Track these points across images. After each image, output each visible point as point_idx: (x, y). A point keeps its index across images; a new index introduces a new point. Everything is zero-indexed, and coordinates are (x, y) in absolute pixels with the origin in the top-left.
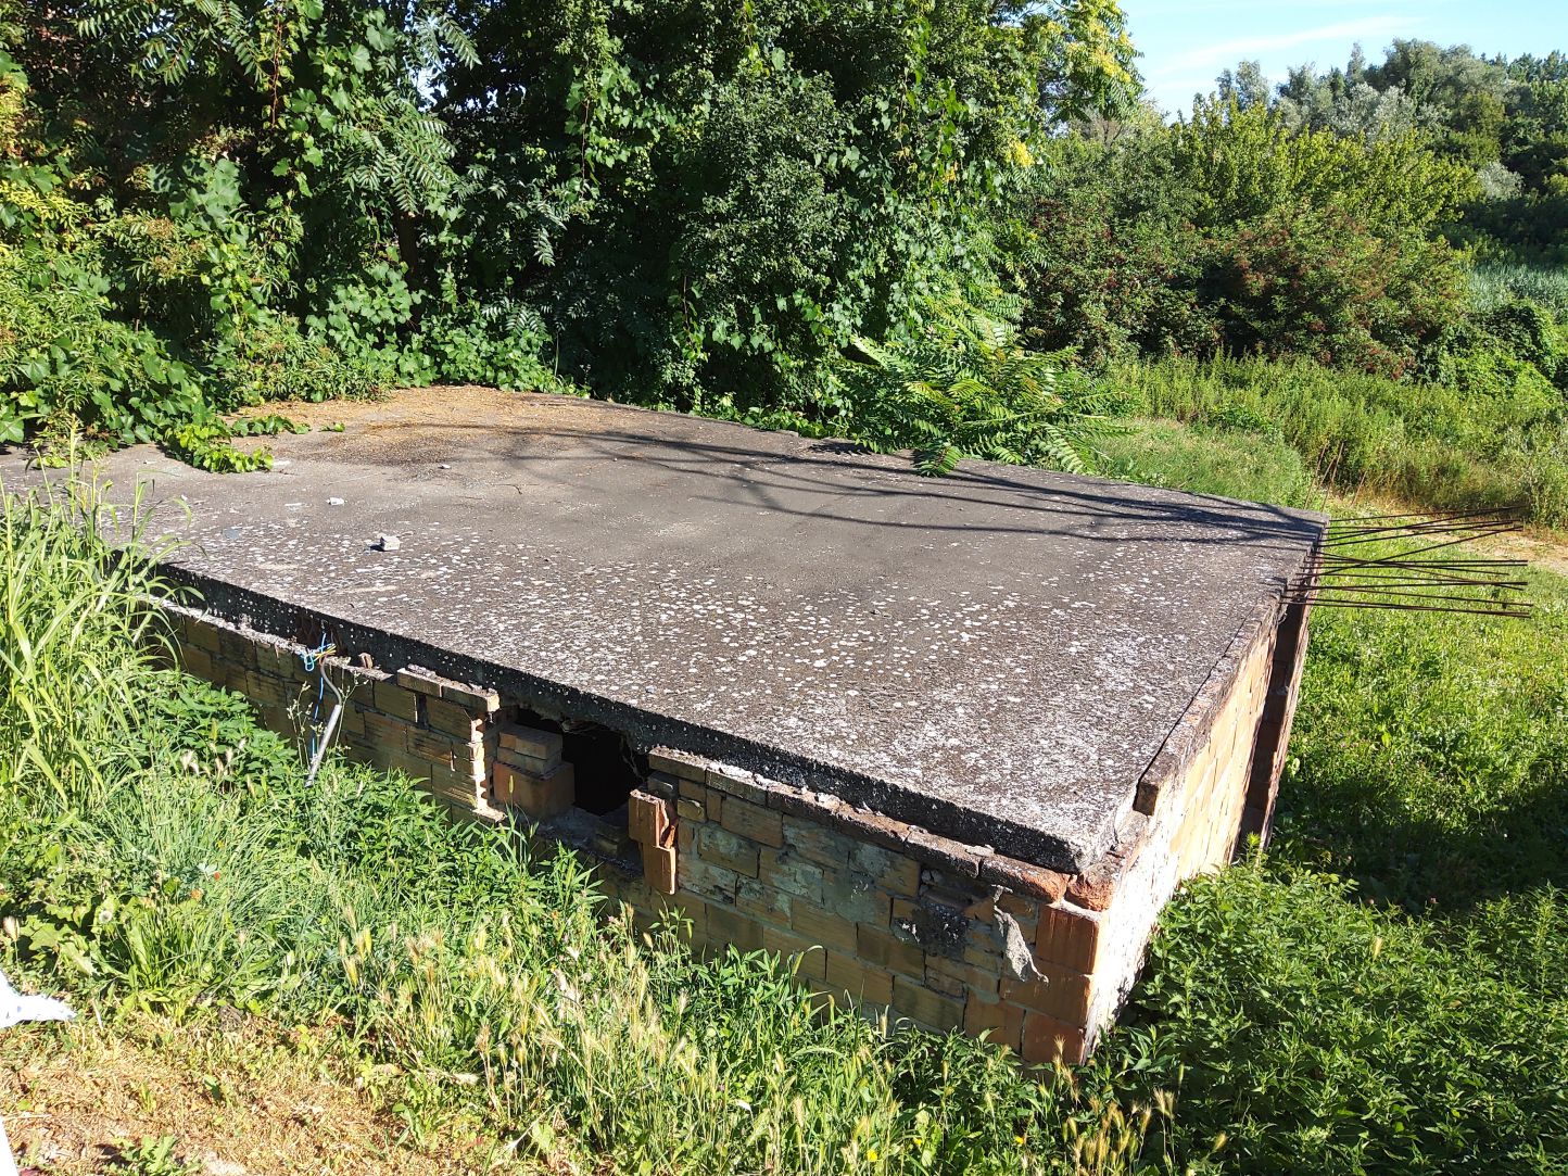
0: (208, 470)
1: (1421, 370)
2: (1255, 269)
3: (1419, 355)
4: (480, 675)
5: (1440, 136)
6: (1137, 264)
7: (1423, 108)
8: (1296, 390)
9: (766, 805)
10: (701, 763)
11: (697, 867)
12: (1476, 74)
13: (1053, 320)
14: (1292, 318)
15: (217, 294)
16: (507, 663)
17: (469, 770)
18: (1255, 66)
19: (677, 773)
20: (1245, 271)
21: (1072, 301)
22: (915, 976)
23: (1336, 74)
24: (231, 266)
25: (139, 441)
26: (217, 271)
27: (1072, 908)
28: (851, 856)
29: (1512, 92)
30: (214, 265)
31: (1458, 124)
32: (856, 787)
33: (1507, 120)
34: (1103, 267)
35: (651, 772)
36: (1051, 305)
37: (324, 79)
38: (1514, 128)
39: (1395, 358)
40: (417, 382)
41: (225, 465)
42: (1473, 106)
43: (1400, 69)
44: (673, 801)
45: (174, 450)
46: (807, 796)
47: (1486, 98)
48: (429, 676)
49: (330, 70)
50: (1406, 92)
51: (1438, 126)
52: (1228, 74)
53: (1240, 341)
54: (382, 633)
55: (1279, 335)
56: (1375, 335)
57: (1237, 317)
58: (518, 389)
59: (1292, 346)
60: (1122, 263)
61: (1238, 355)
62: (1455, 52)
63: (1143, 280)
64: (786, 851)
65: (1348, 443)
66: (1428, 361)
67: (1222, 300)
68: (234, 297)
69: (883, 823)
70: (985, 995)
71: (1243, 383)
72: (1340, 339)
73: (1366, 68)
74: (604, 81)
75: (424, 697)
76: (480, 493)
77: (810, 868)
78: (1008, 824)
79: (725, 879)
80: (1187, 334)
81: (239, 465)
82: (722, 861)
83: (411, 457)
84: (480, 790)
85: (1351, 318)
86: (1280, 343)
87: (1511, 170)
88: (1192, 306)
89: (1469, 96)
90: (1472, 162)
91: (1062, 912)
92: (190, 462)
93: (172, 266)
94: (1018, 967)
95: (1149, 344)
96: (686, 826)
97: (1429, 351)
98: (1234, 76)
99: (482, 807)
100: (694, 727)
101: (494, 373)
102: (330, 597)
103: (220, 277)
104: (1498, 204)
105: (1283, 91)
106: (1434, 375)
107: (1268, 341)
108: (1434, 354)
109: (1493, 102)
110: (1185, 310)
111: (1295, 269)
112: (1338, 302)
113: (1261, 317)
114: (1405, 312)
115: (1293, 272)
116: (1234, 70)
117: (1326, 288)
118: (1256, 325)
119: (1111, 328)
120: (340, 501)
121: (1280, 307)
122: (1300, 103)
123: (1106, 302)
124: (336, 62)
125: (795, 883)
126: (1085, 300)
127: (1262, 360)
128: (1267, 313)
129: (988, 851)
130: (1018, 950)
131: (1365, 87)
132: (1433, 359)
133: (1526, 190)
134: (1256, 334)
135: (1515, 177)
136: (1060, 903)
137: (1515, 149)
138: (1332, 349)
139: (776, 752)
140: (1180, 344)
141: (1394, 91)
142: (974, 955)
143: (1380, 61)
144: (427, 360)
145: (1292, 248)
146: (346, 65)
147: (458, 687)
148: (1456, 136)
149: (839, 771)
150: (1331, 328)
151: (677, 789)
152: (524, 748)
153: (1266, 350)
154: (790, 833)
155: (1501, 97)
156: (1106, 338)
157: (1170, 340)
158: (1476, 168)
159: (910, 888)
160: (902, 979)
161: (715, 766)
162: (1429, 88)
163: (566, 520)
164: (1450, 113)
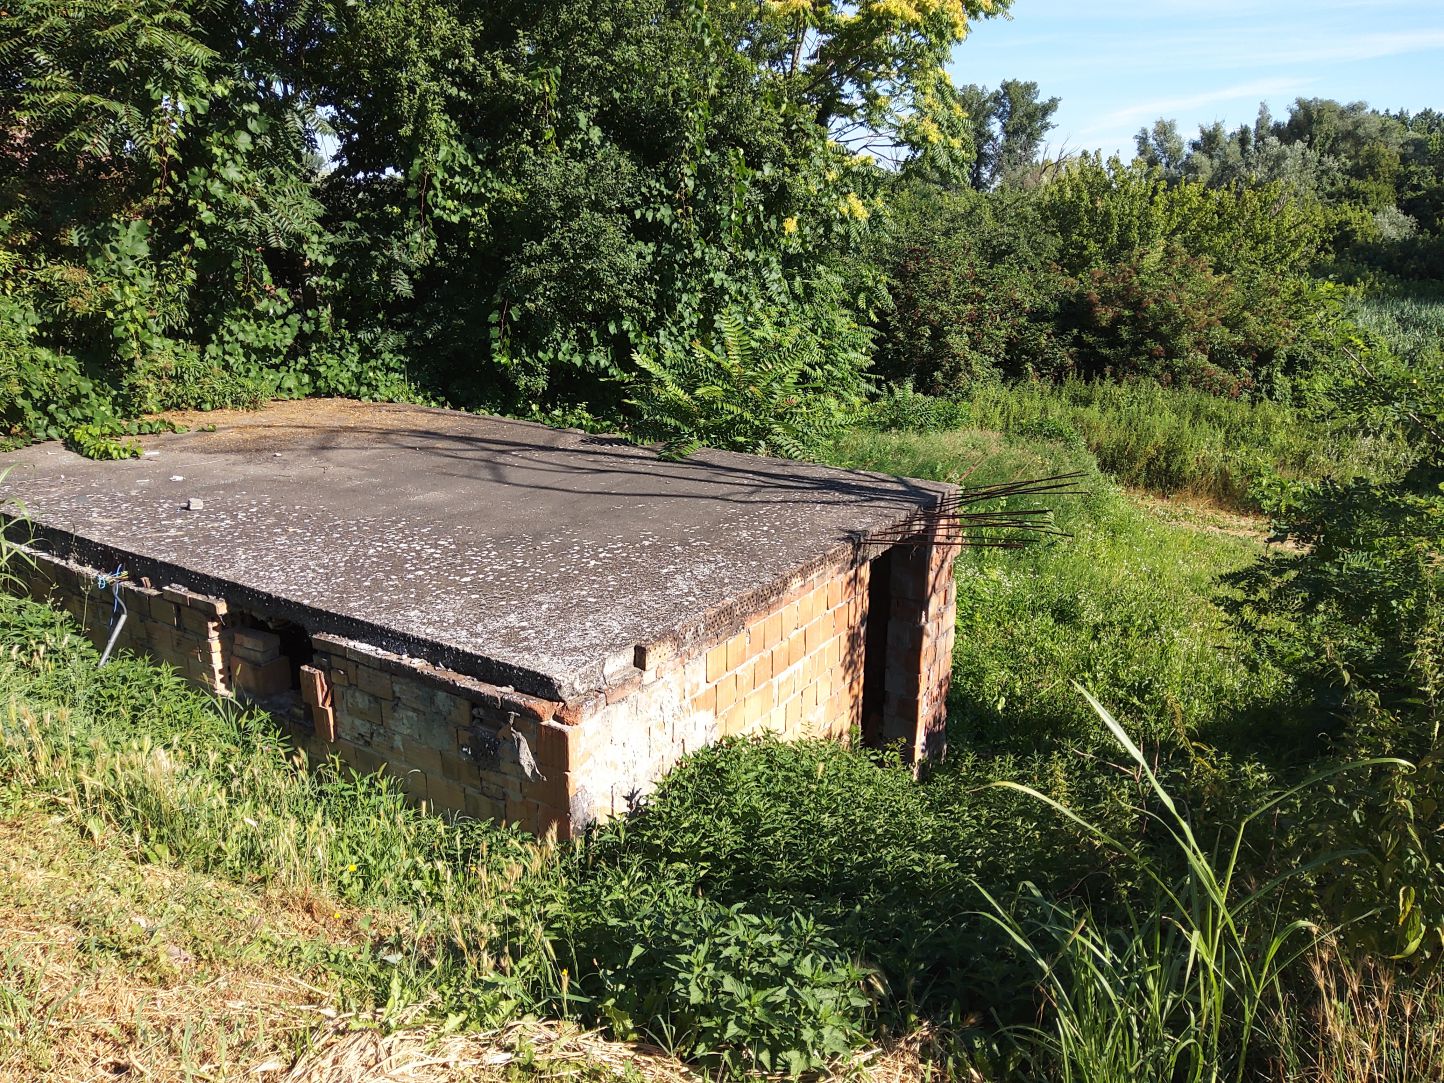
0: (92, 458)
1: (1258, 390)
2: (1104, 303)
3: (1255, 376)
4: (214, 589)
5: (1341, 184)
6: (995, 300)
7: (1325, 159)
8: (1134, 407)
9: (381, 670)
10: (344, 642)
11: (347, 720)
12: (1373, 128)
13: (922, 349)
14: (1136, 346)
15: (119, 325)
16: (232, 579)
17: (209, 660)
18: (1172, 125)
19: (331, 651)
20: (1095, 305)
21: (938, 333)
22: (475, 787)
23: (1245, 131)
24: (129, 303)
25: (50, 439)
26: (119, 307)
27: (558, 725)
28: (432, 702)
29: (1407, 143)
30: (117, 302)
31: (1357, 172)
32: (435, 652)
33: (1402, 169)
34: (965, 303)
35: (316, 651)
36: (921, 337)
37: (213, 159)
38: (1409, 176)
39: (1232, 379)
40: (295, 395)
41: (106, 455)
42: (1371, 156)
43: (1305, 123)
44: (328, 671)
45: (72, 444)
46: (406, 660)
47: (1382, 149)
48: (183, 590)
49: (217, 151)
50: (1309, 146)
51: (1339, 175)
52: (1144, 131)
53: (1091, 366)
54: (154, 561)
55: (1125, 361)
56: (1211, 359)
57: (1089, 345)
58: (375, 400)
59: (1137, 370)
60: (982, 300)
61: (1088, 379)
62: (1354, 108)
63: (1003, 313)
64: (396, 701)
65: (1172, 451)
66: (1264, 382)
67: (1075, 331)
68: (132, 327)
69: (450, 675)
70: (515, 796)
71: (1087, 402)
72: (1179, 362)
73: (1271, 124)
74: (441, 155)
75: (180, 605)
76: (293, 472)
77: (410, 714)
78: (520, 669)
79: (364, 729)
80: (1045, 361)
81: (115, 454)
82: (361, 714)
83: (255, 449)
84: (219, 677)
85: (1187, 344)
86: (1124, 367)
87: (1406, 214)
88: (1049, 336)
89: (1366, 147)
90: (1371, 207)
91: (548, 727)
92: (80, 452)
93: (84, 306)
94: (528, 771)
95: (1011, 371)
96: (338, 690)
97: (1264, 372)
98: (1150, 133)
99: (221, 688)
100: (340, 617)
101: (359, 389)
102: (133, 539)
103: (121, 312)
104: (1392, 244)
105: (1195, 146)
106: (1270, 393)
107: (1115, 365)
108: (1269, 375)
109: (1389, 153)
110: (1043, 340)
111: (1140, 302)
112: (1177, 330)
113: (1111, 345)
114: (1239, 339)
115: (1138, 306)
116: (1151, 129)
117: (1167, 318)
118: (1106, 351)
119: (974, 356)
120: (179, 478)
121: (1125, 336)
122: (1211, 157)
123: (968, 333)
124: (222, 144)
125: (404, 725)
126: (949, 332)
127: (1108, 383)
128: (1114, 340)
129: (510, 689)
130: (526, 758)
131: (1273, 140)
132: (1269, 378)
133: (1420, 230)
134: (1106, 360)
135: (1411, 220)
136: (549, 721)
137: (1410, 195)
138: (1172, 372)
139: (389, 631)
140: (1038, 369)
141: (1299, 145)
142: (505, 766)
143: (1284, 118)
144: (306, 379)
145: (1136, 283)
146: (232, 149)
147: (200, 597)
148: (1354, 183)
149: (426, 641)
150: (1171, 353)
151: (330, 663)
152: (249, 643)
153: (1113, 374)
154: (397, 688)
155: (1396, 148)
156: (968, 364)
157: (1029, 366)
158: (1374, 212)
159: (466, 722)
160: (470, 790)
161: (352, 644)
162: (1330, 142)
163: (347, 490)
164: (1349, 164)
